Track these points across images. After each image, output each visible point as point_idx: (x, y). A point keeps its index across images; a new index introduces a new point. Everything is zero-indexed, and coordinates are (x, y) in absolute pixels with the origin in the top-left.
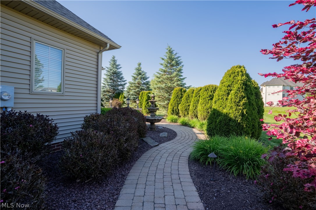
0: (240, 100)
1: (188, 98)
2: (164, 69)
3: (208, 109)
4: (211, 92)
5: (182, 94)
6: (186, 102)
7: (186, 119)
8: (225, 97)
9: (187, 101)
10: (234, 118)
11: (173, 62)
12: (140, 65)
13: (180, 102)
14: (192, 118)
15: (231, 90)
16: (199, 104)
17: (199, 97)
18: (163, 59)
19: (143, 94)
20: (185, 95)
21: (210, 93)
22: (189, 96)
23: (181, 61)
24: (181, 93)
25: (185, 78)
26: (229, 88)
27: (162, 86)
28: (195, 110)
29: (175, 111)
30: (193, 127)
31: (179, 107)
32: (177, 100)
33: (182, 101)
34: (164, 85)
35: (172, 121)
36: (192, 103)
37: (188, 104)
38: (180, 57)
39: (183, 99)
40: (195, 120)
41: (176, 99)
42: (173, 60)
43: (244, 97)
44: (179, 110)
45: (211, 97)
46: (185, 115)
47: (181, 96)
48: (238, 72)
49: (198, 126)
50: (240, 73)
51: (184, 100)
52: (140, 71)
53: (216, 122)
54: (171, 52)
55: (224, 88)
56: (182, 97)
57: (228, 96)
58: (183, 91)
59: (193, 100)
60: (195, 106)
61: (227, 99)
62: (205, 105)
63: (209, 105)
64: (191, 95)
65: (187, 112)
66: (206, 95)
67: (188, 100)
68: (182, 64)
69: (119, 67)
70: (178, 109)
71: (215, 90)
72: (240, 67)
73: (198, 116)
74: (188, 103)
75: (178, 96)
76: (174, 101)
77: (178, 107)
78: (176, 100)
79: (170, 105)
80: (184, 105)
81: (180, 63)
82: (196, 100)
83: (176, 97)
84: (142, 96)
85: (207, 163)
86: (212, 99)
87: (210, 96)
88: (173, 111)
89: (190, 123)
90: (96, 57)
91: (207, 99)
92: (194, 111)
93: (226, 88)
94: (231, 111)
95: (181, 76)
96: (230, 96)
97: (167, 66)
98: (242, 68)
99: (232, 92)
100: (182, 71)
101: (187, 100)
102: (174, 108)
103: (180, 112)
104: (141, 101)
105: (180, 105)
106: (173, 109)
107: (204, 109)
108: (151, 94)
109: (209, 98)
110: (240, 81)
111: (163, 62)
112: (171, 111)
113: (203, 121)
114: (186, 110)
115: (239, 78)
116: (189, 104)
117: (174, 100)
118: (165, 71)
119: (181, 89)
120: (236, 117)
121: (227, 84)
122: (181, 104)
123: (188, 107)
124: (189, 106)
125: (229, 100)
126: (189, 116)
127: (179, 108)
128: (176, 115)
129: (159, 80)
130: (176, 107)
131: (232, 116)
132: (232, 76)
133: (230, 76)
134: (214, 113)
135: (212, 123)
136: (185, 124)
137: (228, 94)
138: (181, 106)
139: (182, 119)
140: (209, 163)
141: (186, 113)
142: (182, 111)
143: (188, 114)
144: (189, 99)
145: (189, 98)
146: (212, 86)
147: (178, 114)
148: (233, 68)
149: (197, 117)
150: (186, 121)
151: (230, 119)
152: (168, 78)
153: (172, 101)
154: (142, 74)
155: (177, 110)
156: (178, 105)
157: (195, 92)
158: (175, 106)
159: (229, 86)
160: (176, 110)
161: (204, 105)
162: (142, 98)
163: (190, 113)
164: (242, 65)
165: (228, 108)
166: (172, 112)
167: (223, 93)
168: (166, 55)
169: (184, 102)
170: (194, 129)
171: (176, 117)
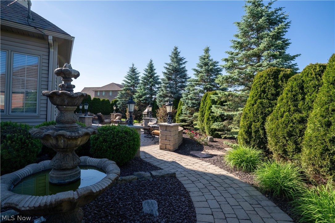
5: (277, 86)
6: (292, 108)
9: (296, 106)
12: (207, 51)
13: (270, 109)
20: (288, 87)
22: (302, 88)
24: (276, 82)
25: (297, 56)
29: (253, 134)
31: (266, 124)
32: (261, 103)
33: (278, 105)
37: (297, 116)
39: (279, 98)
41: (259, 101)
44: (265, 133)
46: (285, 152)
47: (274, 92)
51: (285, 101)
56: (277, 94)
65: (296, 143)
67: (301, 103)
69: (184, 61)
70: (264, 129)
75: (264, 92)
76: (253, 105)
77: (263, 123)
78: (258, 103)
80: (282, 117)
83: (260, 96)
84: (205, 100)
88: (248, 133)
101: (296, 100)
102: (251, 125)
104: (204, 108)
105: (269, 118)
106: (250, 127)
112: (243, 133)
114: (290, 135)
116: (304, 114)
117: (253, 102)
122: (272, 115)
123: (301, 127)
124: (303, 121)
127: (267, 127)
128: (258, 147)
130: (258, 124)
138: (272, 120)
141: (290, 148)
142: (275, 136)
143: (298, 150)
144: (303, 99)
145: (304, 94)
147: (262, 144)
155: (261, 132)
156: (264, 119)
158: (254, 121)
160: (257, 132)
162: (205, 104)
166: (246, 137)
169: (282, 110)
171: (254, 152)
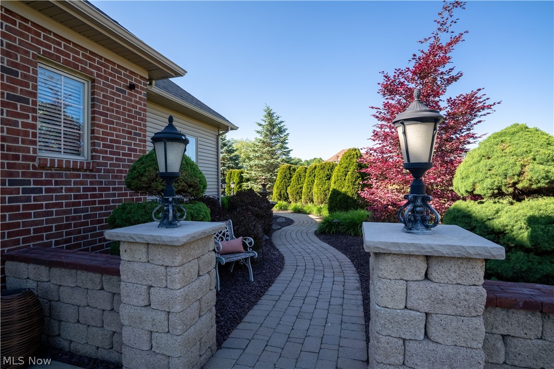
0: (356, 180)
1: (299, 179)
2: (262, 138)
3: (326, 191)
4: (328, 170)
5: (290, 174)
6: (297, 183)
7: (299, 204)
8: (343, 178)
10: (351, 196)
11: (275, 130)
13: (288, 184)
14: (306, 203)
15: (348, 171)
16: (315, 185)
17: (314, 177)
18: (260, 125)
19: (231, 174)
20: (295, 175)
21: (327, 172)
22: (300, 176)
23: (285, 127)
24: (290, 172)
25: (291, 151)
26: (346, 169)
27: (261, 163)
28: (309, 192)
29: (282, 196)
30: (309, 214)
31: (288, 190)
32: (285, 181)
33: (292, 182)
34: (265, 161)
35: (281, 208)
36: (305, 185)
37: (299, 186)
38: (283, 122)
39: (292, 179)
40: (310, 205)
41: (284, 180)
42: (274, 127)
43: (359, 177)
44: (287, 194)
45: (328, 177)
46: (296, 200)
47: (289, 176)
48: (354, 155)
49: (315, 211)
50: (356, 156)
51: (294, 180)
52: (225, 141)
53: (336, 200)
54: (270, 115)
55: (342, 170)
56: (291, 177)
57: (346, 177)
58: (291, 169)
59: (306, 181)
60: (309, 188)
61: (345, 179)
62: (322, 186)
63: (326, 186)
64: (303, 174)
65: (300, 196)
66: (322, 174)
67: (300, 181)
68: (287, 132)
70: (287, 193)
71: (332, 168)
72: (355, 150)
73: (314, 200)
74: (299, 184)
75: (285, 176)
76: (281, 182)
77: (286, 190)
79: (275, 188)
80: (294, 187)
81: (284, 131)
82: (310, 181)
85: (331, 232)
86: (329, 179)
87: (328, 175)
88: (280, 195)
89: (305, 208)
90: (215, 140)
91: (324, 179)
92: (309, 194)
93: (344, 170)
94: (348, 190)
95: (287, 148)
96: (347, 176)
97: (267, 135)
98: (357, 151)
99: (349, 173)
100: (287, 141)
103: (290, 196)
105: (289, 188)
106: (280, 193)
107: (321, 191)
108: (244, 174)
109: (326, 178)
110: (355, 163)
111: (260, 128)
113: (321, 205)
114: (297, 193)
115: (355, 160)
116: (301, 186)
118: (264, 142)
119: (290, 167)
120: (353, 195)
121: (345, 165)
122: (290, 186)
123: (301, 190)
124: (301, 188)
125: (347, 181)
126: (303, 201)
128: (285, 201)
129: (257, 155)
130: (284, 191)
131: (349, 194)
132: (349, 158)
133: (347, 158)
134: (334, 193)
135: (332, 202)
136: (298, 211)
137: (346, 175)
139: (293, 205)
140: (333, 232)
141: (298, 198)
142: (292, 195)
143: (301, 198)
145: (301, 178)
146: (329, 164)
147: (286, 199)
148: (349, 150)
149: (312, 201)
150: (300, 208)
151: (348, 197)
152: (268, 151)
153: (277, 182)
154: (228, 145)
155: (286, 194)
156: (286, 188)
157: (308, 171)
158: (282, 190)
159: (346, 167)
160: (284, 194)
161: (320, 186)
162: (231, 180)
163: (303, 197)
164: (357, 148)
165: (346, 188)
166: (279, 197)
167: (341, 174)
168: (265, 119)
169: (294, 184)
170: (310, 216)
171: (284, 203)
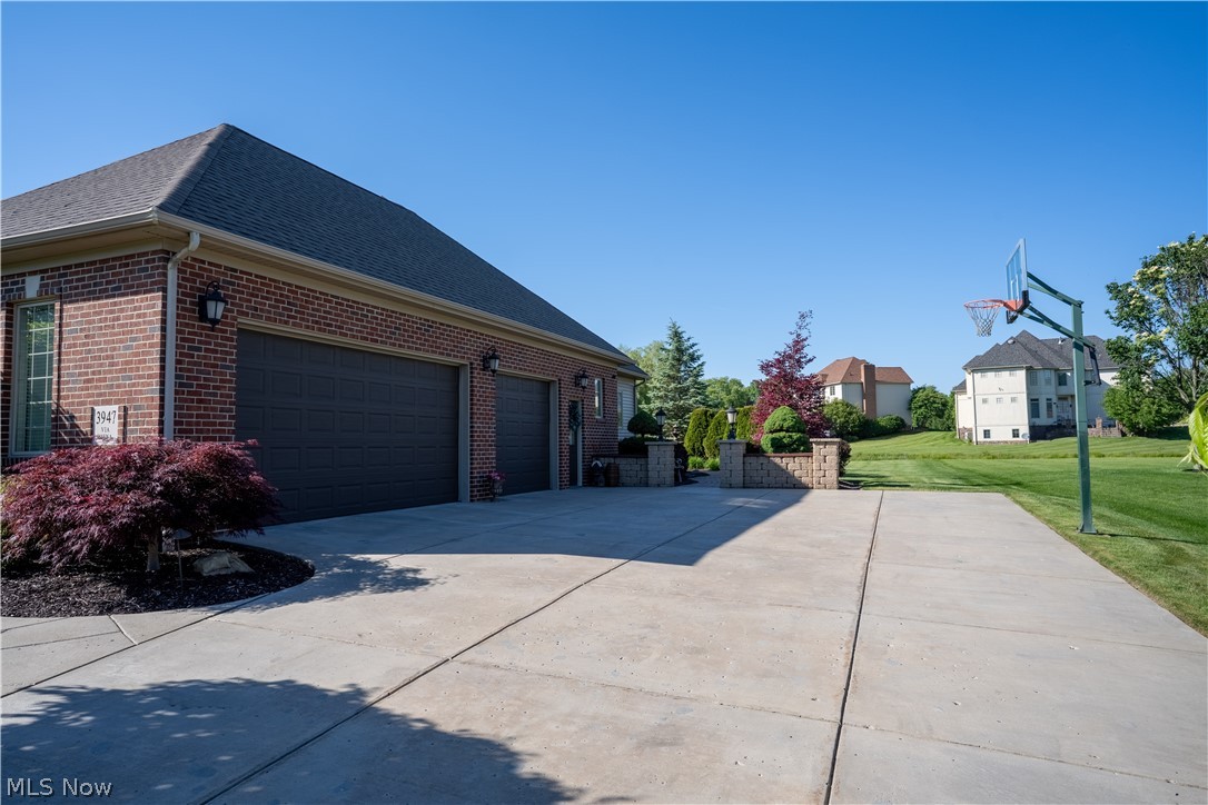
1: (719, 428)
2: (666, 370)
11: (685, 357)
18: (664, 350)
20: (712, 424)
22: (719, 424)
23: (699, 353)
24: (707, 418)
32: (699, 431)
35: (694, 466)
38: (696, 344)
39: (709, 428)
42: (683, 353)
46: (715, 455)
54: (677, 335)
58: (708, 414)
59: (726, 430)
64: (724, 421)
68: (702, 360)
70: (702, 446)
74: (718, 435)
75: (700, 424)
77: (701, 443)
79: (686, 440)
81: (698, 358)
88: (693, 449)
95: (702, 384)
97: (673, 365)
100: (701, 373)
103: (706, 451)
105: (705, 439)
106: (694, 446)
118: (669, 376)
119: (707, 411)
129: (660, 393)
139: (710, 461)
147: (702, 454)
152: (676, 388)
153: (690, 433)
156: (701, 440)
160: (698, 448)
168: (669, 341)
